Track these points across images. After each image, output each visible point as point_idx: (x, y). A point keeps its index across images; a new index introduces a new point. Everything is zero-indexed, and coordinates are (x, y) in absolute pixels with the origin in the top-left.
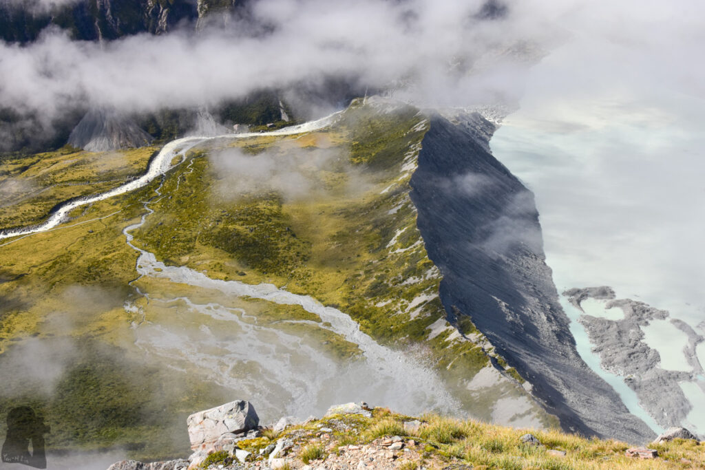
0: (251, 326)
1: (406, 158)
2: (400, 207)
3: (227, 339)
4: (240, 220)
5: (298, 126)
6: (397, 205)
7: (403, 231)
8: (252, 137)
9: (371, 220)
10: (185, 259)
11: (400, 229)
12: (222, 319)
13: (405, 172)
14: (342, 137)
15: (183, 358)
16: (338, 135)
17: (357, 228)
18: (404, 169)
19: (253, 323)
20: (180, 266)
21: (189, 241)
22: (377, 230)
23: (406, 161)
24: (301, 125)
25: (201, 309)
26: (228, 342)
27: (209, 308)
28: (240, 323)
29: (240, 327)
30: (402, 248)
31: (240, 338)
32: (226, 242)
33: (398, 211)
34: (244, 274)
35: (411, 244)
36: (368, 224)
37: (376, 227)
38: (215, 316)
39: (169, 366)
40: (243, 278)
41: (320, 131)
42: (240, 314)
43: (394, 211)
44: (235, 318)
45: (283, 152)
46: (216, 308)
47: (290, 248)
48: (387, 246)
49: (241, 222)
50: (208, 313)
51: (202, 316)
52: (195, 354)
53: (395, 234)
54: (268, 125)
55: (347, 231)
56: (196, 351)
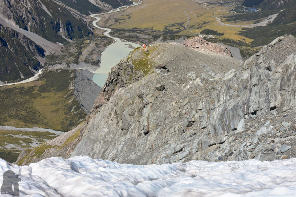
0: (35, 139)
1: (70, 85)
2: (72, 100)
3: (29, 143)
4: (20, 110)
5: (28, 79)
6: (71, 100)
7: (75, 106)
8: (13, 85)
9: (64, 105)
10: (6, 123)
11: (74, 106)
12: (25, 138)
13: (71, 90)
14: (44, 82)
15: (17, 150)
16: (43, 81)
17: (60, 108)
18: (70, 89)
19: (35, 138)
20: (5, 126)
21: (5, 118)
22: (66, 108)
23: (70, 87)
24: (29, 79)
25: (17, 136)
26: (29, 144)
27: (19, 136)
28: (31, 138)
29: (31, 140)
30: (76, 111)
31: (33, 142)
32: (18, 117)
33: (72, 101)
34: (27, 125)
35: (79, 110)
36: (63, 106)
37: (66, 107)
38: (22, 138)
39: (14, 152)
40: (27, 126)
41: (36, 80)
42: (30, 136)
43: (70, 102)
44: (29, 137)
45: (26, 88)
46: (22, 135)
47: (40, 116)
48: (71, 112)
49: (21, 111)
50: (19, 137)
51: (18, 138)
52: (20, 148)
53: (73, 108)
54: (18, 80)
55: (57, 109)
56: (20, 147)
